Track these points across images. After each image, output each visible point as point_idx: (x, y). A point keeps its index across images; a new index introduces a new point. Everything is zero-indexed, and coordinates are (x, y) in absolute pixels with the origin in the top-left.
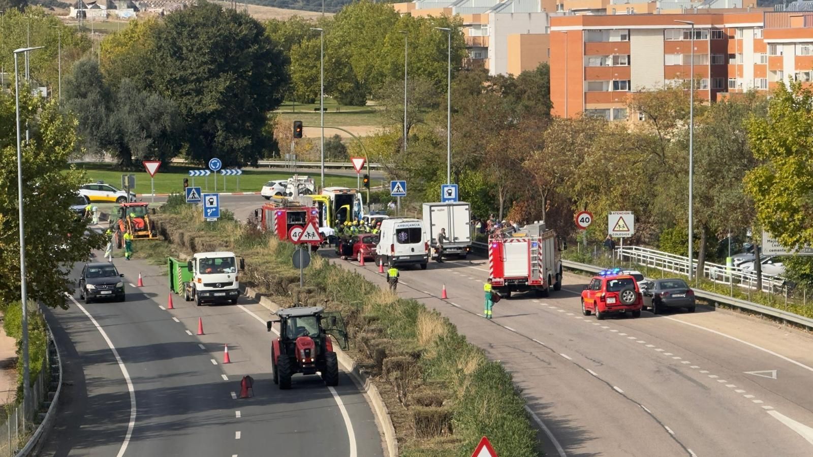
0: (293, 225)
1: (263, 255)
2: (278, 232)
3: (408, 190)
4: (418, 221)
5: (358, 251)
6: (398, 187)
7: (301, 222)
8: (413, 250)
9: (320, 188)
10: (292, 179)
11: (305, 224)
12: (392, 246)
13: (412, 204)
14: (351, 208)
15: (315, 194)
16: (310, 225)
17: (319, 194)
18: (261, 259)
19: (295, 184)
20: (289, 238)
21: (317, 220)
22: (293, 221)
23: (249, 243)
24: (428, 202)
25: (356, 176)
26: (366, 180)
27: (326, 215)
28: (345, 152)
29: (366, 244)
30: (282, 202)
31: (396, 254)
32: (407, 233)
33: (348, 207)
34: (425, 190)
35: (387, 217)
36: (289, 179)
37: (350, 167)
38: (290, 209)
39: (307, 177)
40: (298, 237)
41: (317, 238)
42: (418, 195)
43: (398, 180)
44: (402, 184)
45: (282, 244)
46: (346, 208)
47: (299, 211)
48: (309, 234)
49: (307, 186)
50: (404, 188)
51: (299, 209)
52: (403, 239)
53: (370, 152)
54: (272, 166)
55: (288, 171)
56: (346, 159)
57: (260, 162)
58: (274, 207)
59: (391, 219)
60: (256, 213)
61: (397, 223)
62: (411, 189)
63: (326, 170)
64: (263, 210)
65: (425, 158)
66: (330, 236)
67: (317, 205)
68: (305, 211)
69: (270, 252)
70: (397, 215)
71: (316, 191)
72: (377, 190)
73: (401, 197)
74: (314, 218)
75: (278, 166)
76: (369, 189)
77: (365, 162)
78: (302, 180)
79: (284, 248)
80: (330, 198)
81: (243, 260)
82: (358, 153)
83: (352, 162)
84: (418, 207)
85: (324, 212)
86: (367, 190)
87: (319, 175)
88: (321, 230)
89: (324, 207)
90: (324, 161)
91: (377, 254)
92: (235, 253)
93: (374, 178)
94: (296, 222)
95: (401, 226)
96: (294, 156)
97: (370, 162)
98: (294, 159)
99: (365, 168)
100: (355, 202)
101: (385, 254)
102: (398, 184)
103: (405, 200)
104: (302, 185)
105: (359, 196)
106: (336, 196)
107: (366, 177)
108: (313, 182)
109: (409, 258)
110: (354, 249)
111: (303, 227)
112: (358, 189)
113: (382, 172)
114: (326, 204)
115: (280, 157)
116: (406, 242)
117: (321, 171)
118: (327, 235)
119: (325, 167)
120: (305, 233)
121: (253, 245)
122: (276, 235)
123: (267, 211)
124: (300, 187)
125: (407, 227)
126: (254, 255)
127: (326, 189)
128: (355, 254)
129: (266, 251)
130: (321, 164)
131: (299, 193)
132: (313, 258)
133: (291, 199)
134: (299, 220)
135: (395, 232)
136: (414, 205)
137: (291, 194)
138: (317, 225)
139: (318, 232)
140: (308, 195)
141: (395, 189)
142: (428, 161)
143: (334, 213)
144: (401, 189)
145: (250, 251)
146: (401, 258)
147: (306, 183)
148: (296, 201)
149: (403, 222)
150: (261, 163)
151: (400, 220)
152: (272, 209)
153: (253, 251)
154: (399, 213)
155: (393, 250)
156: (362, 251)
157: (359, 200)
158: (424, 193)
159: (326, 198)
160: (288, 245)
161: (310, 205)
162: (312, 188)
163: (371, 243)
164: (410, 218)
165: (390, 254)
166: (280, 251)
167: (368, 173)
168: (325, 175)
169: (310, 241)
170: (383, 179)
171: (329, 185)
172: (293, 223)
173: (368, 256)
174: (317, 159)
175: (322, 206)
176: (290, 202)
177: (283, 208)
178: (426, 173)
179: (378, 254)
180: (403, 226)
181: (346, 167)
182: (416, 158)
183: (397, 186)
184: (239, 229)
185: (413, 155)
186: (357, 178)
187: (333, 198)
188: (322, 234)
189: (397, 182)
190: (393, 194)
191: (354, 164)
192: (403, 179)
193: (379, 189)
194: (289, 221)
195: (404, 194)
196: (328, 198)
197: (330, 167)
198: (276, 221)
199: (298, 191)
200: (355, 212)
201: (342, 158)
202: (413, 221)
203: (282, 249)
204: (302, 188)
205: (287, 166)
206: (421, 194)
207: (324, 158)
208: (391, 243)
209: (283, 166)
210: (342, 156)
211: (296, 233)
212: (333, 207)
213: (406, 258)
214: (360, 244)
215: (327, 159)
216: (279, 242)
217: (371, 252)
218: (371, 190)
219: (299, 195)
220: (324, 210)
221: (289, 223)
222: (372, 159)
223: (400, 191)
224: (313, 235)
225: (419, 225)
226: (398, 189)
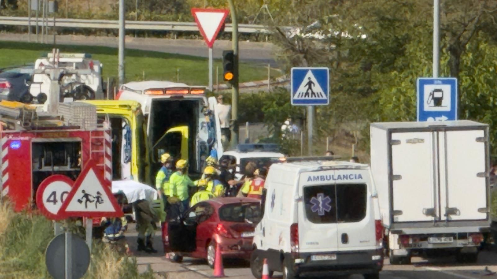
0: (49, 173)
2: (11, 191)
3: (333, 91)
4: (358, 168)
5: (209, 241)
6: (310, 83)
7: (68, 168)
8: (345, 238)
9: (114, 82)
10: (44, 61)
11: (77, 173)
12: (294, 229)
13: (343, 126)
14: (193, 132)
16: (91, 176)
17: (112, 98)
19: (52, 72)
20: (38, 204)
21: (108, 163)
22: (46, 164)
24: (383, 120)
25: (203, 55)
27: (128, 151)
29: (229, 224)
30: (20, 117)
31: (304, 247)
32: (332, 197)
33: (184, 130)
34: (375, 91)
35: (281, 156)
36: (38, 62)
37: (188, 34)
38: (39, 135)
39: (82, 55)
40: (59, 205)
41: (107, 206)
42: (359, 102)
43: (310, 64)
44: (321, 76)
45: (19, 221)
46: (179, 134)
47: (63, 140)
48: (86, 196)
49: (84, 79)
50: (323, 85)
51: (64, 135)
52: (321, 211)
55: (36, 41)
58: (1, 131)
59: (290, 161)
61: (305, 171)
62: (341, 89)
63: (130, 40)
65: (377, 13)
67: (107, 125)
68: (79, 139)
70: (306, 152)
71: (105, 91)
72: (256, 91)
73: (315, 108)
74: (98, 158)
77: (226, 20)
78: (71, 64)
79: (25, 230)
80: (139, 108)
83: (195, 20)
84: (358, 134)
85: (124, 142)
87: (114, 51)
88: (116, 187)
89: (124, 132)
90: (126, 18)
91: (255, 247)
93: (249, 62)
94: (56, 168)
95: (316, 179)
96: (51, 3)
97: (240, 20)
98: (51, 10)
99: (228, 36)
100: (203, 119)
101: (276, 247)
102: (310, 74)
103: (324, 115)
104: (70, 74)
106: (158, 105)
107: (230, 57)
108: (96, 68)
109: (334, 258)
110: (198, 238)
111: (74, 179)
112: (209, 88)
113: (268, 45)
114: (128, 125)
115: (16, 7)
116: (328, 218)
117: (120, 42)
118: (132, 200)
119: (128, 32)
120: (79, 195)
122: (4, 199)
124: (66, 80)
125: (331, 182)
127: (130, 85)
128: (200, 249)
130: (118, 25)
131: (62, 97)
132: (97, 254)
133: (43, 109)
134: (61, 162)
135: (301, 194)
136: (348, 129)
137: (42, 98)
138: (108, 176)
139: (108, 191)
140: (85, 101)
141: (303, 88)
142: (383, 19)
143: (148, 144)
144: (317, 88)
146: (315, 258)
147: (80, 71)
148: (54, 115)
149: (321, 169)
151: (312, 166)
154: (311, 147)
155: (295, 238)
156: (219, 240)
158: (373, 98)
159: (129, 107)
160: (34, 223)
161: (90, 126)
162: (94, 83)
163: (242, 219)
164: (340, 159)
165: (287, 248)
166: (16, 238)
167: (234, 48)
168: (129, 52)
169: (90, 215)
170: (272, 62)
171: (138, 77)
172: (45, 169)
173: (233, 252)
174: (108, 11)
175: (121, 128)
176: (42, 118)
177: (24, 133)
178: (379, 48)
179: (259, 247)
180: (322, 178)
181: (180, 34)
182: (354, 12)
183: (306, 81)
186: (206, 59)
187: (147, 108)
188: (119, 198)
189: (306, 72)
190: (296, 101)
191: (199, 26)
192: (321, 64)
193: (262, 89)
194: (37, 165)
195: (325, 101)
196: (134, 108)
197: (140, 33)
198: (6, 164)
199: (61, 91)
200: (202, 143)
201: (169, 11)
202: (346, 168)
203: (19, 234)
204: (71, 84)
205: (34, 30)
206: (364, 101)
207: (126, 10)
208: (291, 222)
209: (24, 30)
210: (170, 6)
211: (54, 193)
212: (148, 131)
213: (326, 258)
214: (214, 223)
215: (133, 14)
216: (13, 215)
217: (241, 243)
218: (241, 91)
219: (61, 100)
220: (126, 138)
221: (37, 169)
222: (244, 14)
223: (313, 93)
224: (99, 199)
225: (360, 177)
226: (310, 88)
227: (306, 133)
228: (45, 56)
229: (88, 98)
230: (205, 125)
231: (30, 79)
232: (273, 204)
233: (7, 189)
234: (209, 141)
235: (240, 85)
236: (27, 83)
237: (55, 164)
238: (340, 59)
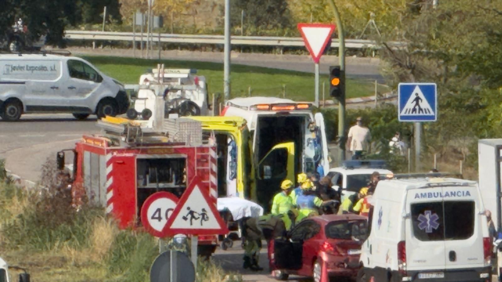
0: (154, 190)
1: (77, 265)
2: (116, 208)
3: (441, 107)
4: (466, 185)
5: (316, 258)
6: (417, 99)
7: (172, 185)
8: (453, 256)
9: (220, 98)
10: (149, 76)
11: (183, 190)
12: (402, 246)
13: (451, 143)
14: (299, 149)
15: (206, 114)
16: (196, 192)
17: (217, 113)
18: (71, 275)
19: (156, 88)
20: (143, 221)
21: (213, 180)
22: (152, 181)
23: (42, 235)
24: (492, 136)
25: (310, 71)
26: (336, 82)
27: (234, 167)
28: (282, 11)
29: (336, 241)
30: (125, 133)
31: (411, 265)
32: (440, 214)
33: (290, 146)
34: (483, 107)
35: (388, 173)
36: (143, 77)
37: (294, 49)
38: (144, 151)
39: (188, 71)
40: (164, 222)
41: (213, 224)
42: (467, 118)
43: (417, 79)
44: (428, 92)
45: (124, 238)
46: (285, 151)
47: (168, 156)
48: (192, 213)
49: (189, 95)
50: (431, 100)
51: (169, 151)
52: (429, 228)
53: (346, 10)
54: (99, 43)
55: (141, 56)
56: (284, 27)
57: (72, 34)
58: (106, 148)
59: (399, 178)
60: (61, 161)
61: (413, 188)
62: (449, 105)
63: (235, 55)
64: (76, 154)
65: (486, 28)
66: (245, 219)
67: (212, 142)
68: (184, 156)
69: (95, 259)
70: (413, 169)
71: (209, 106)
72: (363, 107)
73: (423, 124)
74: (203, 175)
75: (114, 44)
76: (344, 104)
77: (333, 36)
78: (175, 80)
79: (130, 247)
80: (245, 125)
81: (28, 277)
82: (315, 14)
83: (302, 35)
84: (465, 151)
85: (229, 158)
86: (340, 107)
87: (219, 67)
88: (222, 204)
89: (230, 148)
90: (232, 33)
91: (362, 264)
92: (7, 258)
93: (356, 77)
94: (161, 185)
95: (423, 196)
96: (156, 18)
97: (347, 35)
98: (156, 25)
99: (335, 51)
100: (309, 136)
101: (383, 265)
102: (417, 90)
103: (431, 131)
104: (175, 90)
105: (319, 120)
106: (263, 121)
107: (337, 72)
108: (202, 84)
109: (442, 276)
110: (304, 255)
111: (179, 197)
112: (316, 104)
113: (375, 60)
114: (234, 141)
115: (120, 22)
116: (436, 235)
117: (225, 57)
118: (237, 217)
119: (233, 48)
120: (184, 212)
121: (52, 240)
122: (108, 216)
123: (87, 155)
124: (171, 96)
125: (439, 199)
126: (56, 265)
127: (235, 101)
128: (306, 266)
129: (84, 256)
130: (223, 40)
131: (167, 113)
132: (202, 271)
133: (148, 125)
134: (167, 179)
135: (408, 211)
136: (456, 145)
137: (147, 114)
138: (213, 192)
139: (213, 208)
140: (190, 118)
141: (410, 104)
142: (491, 34)
143: (254, 160)
144: (424, 104)
145: (44, 254)
146: (422, 276)
147: (185, 87)
148: (159, 131)
149: (429, 186)
150: (73, 37)
151: (421, 182)
152: (100, 151)
153: (51, 254)
154: (418, 164)
155: (402, 255)
156: (325, 257)
157: (317, 130)
158: (482, 113)
159: (235, 124)
160: (139, 240)
161: (196, 142)
162: (199, 99)
163: (349, 237)
164: (447, 176)
165: (394, 265)
166: (121, 256)
167: (340, 63)
168: (235, 68)
169: (196, 232)
170: (379, 78)
171: (243, 93)
172: (150, 186)
173: (340, 270)
174: (214, 27)
175: (227, 145)
176: (147, 134)
177: (128, 150)
178: (487, 64)
179: (366, 265)
180: (430, 195)
181: (286, 49)
182: (462, 26)
183: (413, 97)
184: (15, 199)
185: (456, 18)
186: (312, 75)
187: (252, 124)
189: (413, 87)
190: (402, 117)
191: (305, 41)
192: (430, 79)
193: (369, 105)
194: (141, 182)
195: (432, 117)
196: (240, 124)
197: (245, 49)
198: (111, 181)
199: (166, 107)
200: (308, 160)
201: (275, 26)
202: (454, 185)
203: (123, 251)
204: (176, 100)
205: (138, 45)
206: (472, 117)
207: (231, 25)
208: (399, 240)
209: (129, 45)
210: (276, 22)
211: (159, 210)
212: (253, 147)
213: (434, 276)
214: (321, 241)
215: (237, 29)
216: (118, 232)
217: (347, 261)
218: (348, 107)
219: (166, 116)
220: (231, 155)
221: (141, 186)
222: (351, 29)
223: (420, 109)
224: (204, 216)
225: (468, 193)
226: (417, 104)
227: (413, 150)
228: (150, 72)
229: (193, 114)
230: (311, 141)
231: (134, 95)
232: (380, 222)
233: (111, 206)
234: (316, 157)
235: (347, 101)
236: (132, 99)
237: (160, 181)
238: (448, 75)
